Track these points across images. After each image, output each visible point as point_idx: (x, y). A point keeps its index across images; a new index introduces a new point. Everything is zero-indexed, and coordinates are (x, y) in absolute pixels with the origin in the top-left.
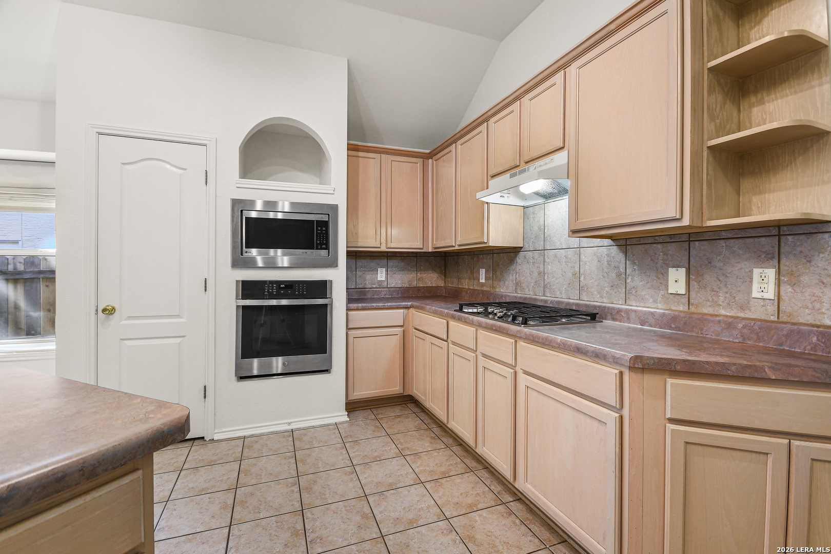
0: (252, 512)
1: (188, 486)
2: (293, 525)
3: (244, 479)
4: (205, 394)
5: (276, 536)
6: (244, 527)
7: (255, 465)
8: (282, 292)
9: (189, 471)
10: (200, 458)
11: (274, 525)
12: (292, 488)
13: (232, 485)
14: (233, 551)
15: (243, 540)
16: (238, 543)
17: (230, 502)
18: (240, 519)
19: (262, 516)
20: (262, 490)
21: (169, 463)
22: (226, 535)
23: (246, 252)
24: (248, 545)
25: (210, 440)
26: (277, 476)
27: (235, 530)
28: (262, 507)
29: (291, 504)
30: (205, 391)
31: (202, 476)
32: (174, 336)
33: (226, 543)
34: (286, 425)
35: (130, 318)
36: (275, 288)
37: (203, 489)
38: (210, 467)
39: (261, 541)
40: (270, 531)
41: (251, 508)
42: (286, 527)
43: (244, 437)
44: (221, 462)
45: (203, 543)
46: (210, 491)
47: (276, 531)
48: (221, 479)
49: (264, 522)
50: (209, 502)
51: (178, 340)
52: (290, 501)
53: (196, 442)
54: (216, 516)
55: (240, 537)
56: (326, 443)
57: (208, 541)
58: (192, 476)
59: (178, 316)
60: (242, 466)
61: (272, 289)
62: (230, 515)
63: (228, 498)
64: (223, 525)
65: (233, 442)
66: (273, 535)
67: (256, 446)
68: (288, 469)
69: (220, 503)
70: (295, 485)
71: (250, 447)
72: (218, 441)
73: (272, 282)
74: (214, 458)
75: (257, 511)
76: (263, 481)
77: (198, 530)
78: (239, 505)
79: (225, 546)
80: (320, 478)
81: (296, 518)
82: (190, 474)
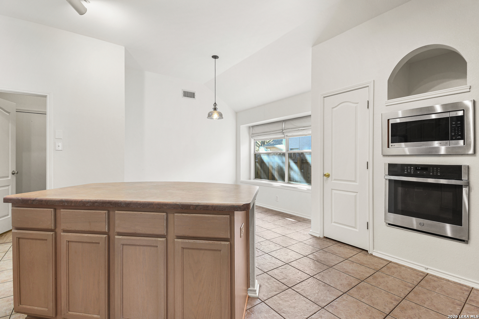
0: (360, 295)
1: (343, 266)
2: (375, 316)
3: (371, 280)
4: (368, 227)
5: (361, 313)
6: (350, 298)
7: (383, 277)
8: (418, 172)
9: (349, 261)
10: (359, 259)
11: (364, 309)
12: (393, 301)
13: (362, 279)
14: (336, 302)
15: (344, 302)
16: (341, 302)
17: (354, 284)
18: (351, 294)
19: (363, 300)
20: (374, 291)
21: (344, 254)
22: (339, 295)
23: (392, 146)
24: (344, 306)
25: (371, 254)
26: (390, 290)
27: (345, 296)
28: (367, 297)
29: (385, 307)
30: (368, 225)
31: (352, 267)
32: (353, 191)
33: (337, 297)
34: (424, 268)
35: (335, 180)
36: (412, 169)
37: (348, 272)
38: (359, 265)
39: (351, 309)
40: (360, 309)
41: (361, 293)
42: (370, 314)
43: (391, 262)
44: (367, 266)
45: (328, 291)
46: (350, 274)
47: (363, 311)
48: (359, 273)
49: (361, 303)
50: (345, 278)
51: (355, 194)
52: (385, 305)
53: (364, 252)
54: (342, 285)
55: (344, 300)
56: (448, 294)
57: (331, 291)
58: (349, 264)
59: (354, 181)
60: (375, 274)
61: (411, 170)
62: (348, 289)
63: (354, 282)
64: (342, 291)
65: (382, 261)
66: (360, 312)
67: (393, 269)
68: (401, 291)
69: (349, 282)
70: (397, 301)
71: (389, 268)
72: (375, 256)
73: (411, 165)
74: (365, 263)
75: (362, 297)
76: (380, 287)
77: (331, 285)
78: (356, 289)
79: (335, 298)
80: (418, 309)
81: (380, 315)
82: (348, 263)
